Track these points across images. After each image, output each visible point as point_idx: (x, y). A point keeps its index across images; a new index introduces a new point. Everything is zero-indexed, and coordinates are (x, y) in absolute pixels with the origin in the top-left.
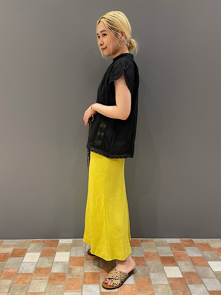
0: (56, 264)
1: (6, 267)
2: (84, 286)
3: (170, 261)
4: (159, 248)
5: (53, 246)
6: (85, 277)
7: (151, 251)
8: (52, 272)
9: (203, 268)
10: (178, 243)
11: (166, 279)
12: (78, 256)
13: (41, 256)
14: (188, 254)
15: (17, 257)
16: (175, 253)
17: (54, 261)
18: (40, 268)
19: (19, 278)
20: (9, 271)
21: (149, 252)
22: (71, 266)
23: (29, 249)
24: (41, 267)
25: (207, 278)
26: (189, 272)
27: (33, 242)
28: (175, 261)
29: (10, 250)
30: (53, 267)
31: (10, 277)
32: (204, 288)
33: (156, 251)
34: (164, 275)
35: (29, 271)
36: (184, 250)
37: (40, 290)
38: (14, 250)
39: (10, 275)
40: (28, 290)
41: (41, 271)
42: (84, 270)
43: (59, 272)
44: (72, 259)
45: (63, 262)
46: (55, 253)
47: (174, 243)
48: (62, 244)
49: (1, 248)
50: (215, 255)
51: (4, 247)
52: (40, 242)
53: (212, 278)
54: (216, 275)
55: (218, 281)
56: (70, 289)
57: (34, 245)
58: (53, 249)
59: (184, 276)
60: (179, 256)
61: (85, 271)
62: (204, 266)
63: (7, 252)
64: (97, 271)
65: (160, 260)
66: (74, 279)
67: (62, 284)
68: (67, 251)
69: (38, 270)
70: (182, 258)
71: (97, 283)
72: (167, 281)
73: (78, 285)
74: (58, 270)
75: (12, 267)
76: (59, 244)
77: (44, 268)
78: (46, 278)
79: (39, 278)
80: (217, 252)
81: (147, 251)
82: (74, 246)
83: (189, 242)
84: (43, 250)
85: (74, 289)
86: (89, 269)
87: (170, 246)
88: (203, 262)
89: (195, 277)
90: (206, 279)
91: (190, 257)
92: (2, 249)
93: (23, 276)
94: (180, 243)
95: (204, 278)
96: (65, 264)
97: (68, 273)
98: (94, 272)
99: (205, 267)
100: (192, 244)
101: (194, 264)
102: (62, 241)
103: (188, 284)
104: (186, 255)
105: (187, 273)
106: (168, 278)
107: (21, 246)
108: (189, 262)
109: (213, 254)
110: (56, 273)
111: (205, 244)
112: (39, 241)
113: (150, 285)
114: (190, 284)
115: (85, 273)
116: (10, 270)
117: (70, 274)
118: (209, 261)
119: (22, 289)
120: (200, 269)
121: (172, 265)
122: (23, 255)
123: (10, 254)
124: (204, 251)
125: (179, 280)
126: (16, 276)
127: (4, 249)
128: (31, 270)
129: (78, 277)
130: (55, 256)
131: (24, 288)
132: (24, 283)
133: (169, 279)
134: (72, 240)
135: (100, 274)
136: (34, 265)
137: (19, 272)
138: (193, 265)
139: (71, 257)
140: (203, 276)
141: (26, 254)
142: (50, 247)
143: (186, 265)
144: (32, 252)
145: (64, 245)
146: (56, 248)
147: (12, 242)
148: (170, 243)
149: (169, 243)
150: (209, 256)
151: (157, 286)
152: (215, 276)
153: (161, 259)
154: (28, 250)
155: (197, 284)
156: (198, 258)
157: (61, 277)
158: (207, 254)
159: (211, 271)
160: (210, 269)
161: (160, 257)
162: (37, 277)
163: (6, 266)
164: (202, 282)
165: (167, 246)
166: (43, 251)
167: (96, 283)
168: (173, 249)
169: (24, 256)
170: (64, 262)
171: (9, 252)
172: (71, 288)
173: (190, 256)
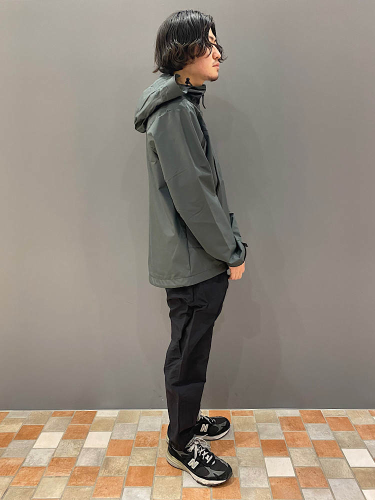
0: (86, 452)
1: (5, 456)
2: (125, 489)
3: (277, 448)
4: (261, 426)
5: (85, 422)
6: (130, 473)
7: (247, 431)
8: (77, 465)
9: (332, 460)
10: (296, 417)
11: (266, 479)
12: (124, 438)
13: (64, 438)
14: (310, 435)
15: (25, 439)
16: (288, 435)
17: (83, 446)
18: (58, 458)
19: (23, 474)
20: (8, 463)
21: (243, 432)
22: (110, 455)
23: (47, 426)
24: (62, 456)
25: (337, 478)
26: (306, 467)
27: (54, 415)
28: (286, 447)
29: (15, 428)
30: (80, 457)
31: (9, 474)
32: (330, 495)
33: (256, 431)
34: (264, 472)
35: (41, 462)
36: (304, 429)
37: (52, 496)
38: (23, 427)
39: (9, 469)
40: (33, 496)
41: (60, 463)
42: (129, 462)
43: (89, 465)
44: (113, 443)
45: (98, 448)
46: (88, 433)
47: (288, 417)
48: (100, 419)
49: (3, 425)
50: (356, 438)
51: (7, 423)
52: (66, 414)
53: (347, 478)
54: (354, 474)
55: (356, 483)
56: (101, 495)
57: (56, 419)
58: (85, 427)
59: (298, 474)
60: (294, 439)
61: (131, 465)
62: (334, 456)
63: (11, 431)
64: (152, 463)
65: (261, 446)
66: (111, 477)
67: (90, 486)
68: (106, 430)
69: (56, 462)
70: (298, 442)
71: (148, 485)
72: (266, 483)
73: (116, 488)
74: (88, 462)
75: (14, 456)
76: (96, 419)
77: (65, 459)
78: (66, 475)
79: (55, 474)
80: (361, 433)
81: (241, 431)
82: (120, 422)
83: (315, 415)
84: (68, 428)
85: (109, 495)
86: (138, 461)
87: (281, 421)
88: (334, 449)
89: (315, 477)
90: (335, 480)
91: (313, 441)
92: (3, 427)
93: (30, 471)
94: (299, 417)
95: (331, 478)
96: (100, 452)
97: (103, 467)
98: (146, 465)
99: (336, 459)
100: (319, 419)
101: (318, 454)
102: (101, 414)
103: (303, 488)
104: (306, 437)
105: (304, 469)
106: (269, 478)
107: (34, 422)
108: (310, 451)
109: (353, 436)
110: (83, 467)
111: (341, 419)
112: (64, 413)
113: (237, 488)
114: (306, 488)
115: (130, 467)
116: (11, 462)
117: (106, 469)
118: (344, 447)
119: (25, 493)
120: (327, 463)
121: (278, 455)
122: (35, 437)
123: (16, 434)
124: (339, 430)
125: (287, 482)
126: (18, 472)
127: (7, 426)
128: (45, 461)
129: (119, 475)
130: (85, 438)
131: (27, 492)
132: (29, 484)
133: (271, 479)
134: (117, 411)
135: (155, 470)
136: (49, 453)
137: (24, 465)
138: (315, 456)
139: (113, 440)
140: (330, 475)
141: (40, 433)
142: (80, 423)
143: (304, 455)
144: (51, 432)
145: (103, 420)
146: (90, 425)
147: (22, 415)
148: (282, 416)
149: (280, 416)
150: (347, 439)
151: (248, 491)
152: (351, 474)
153: (262, 444)
154: (45, 428)
155: (318, 488)
156: (326, 442)
157: (90, 473)
158: (343, 435)
159: (345, 465)
160: (344, 462)
161: (261, 441)
162: (52, 473)
163: (6, 454)
164: (327, 486)
165: (276, 421)
166: (69, 430)
167: (146, 485)
168: (285, 426)
169: (36, 439)
170: (100, 448)
171: (14, 431)
172: (103, 492)
173: (313, 438)
